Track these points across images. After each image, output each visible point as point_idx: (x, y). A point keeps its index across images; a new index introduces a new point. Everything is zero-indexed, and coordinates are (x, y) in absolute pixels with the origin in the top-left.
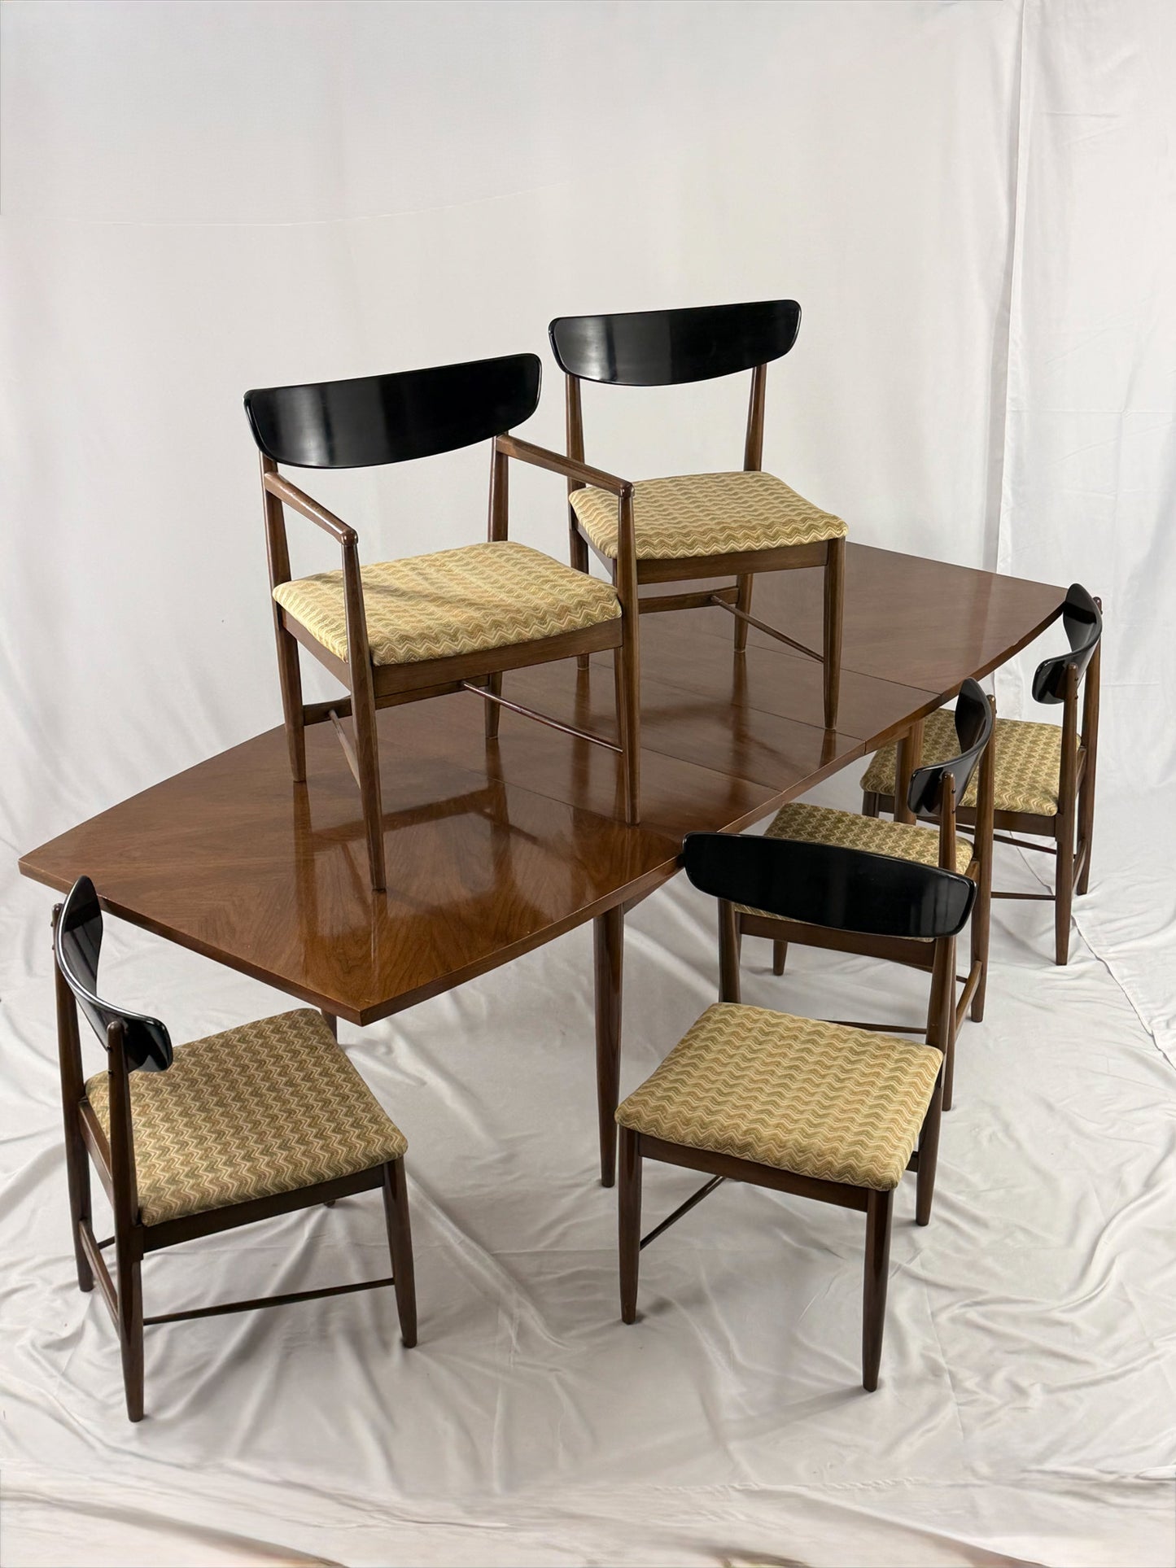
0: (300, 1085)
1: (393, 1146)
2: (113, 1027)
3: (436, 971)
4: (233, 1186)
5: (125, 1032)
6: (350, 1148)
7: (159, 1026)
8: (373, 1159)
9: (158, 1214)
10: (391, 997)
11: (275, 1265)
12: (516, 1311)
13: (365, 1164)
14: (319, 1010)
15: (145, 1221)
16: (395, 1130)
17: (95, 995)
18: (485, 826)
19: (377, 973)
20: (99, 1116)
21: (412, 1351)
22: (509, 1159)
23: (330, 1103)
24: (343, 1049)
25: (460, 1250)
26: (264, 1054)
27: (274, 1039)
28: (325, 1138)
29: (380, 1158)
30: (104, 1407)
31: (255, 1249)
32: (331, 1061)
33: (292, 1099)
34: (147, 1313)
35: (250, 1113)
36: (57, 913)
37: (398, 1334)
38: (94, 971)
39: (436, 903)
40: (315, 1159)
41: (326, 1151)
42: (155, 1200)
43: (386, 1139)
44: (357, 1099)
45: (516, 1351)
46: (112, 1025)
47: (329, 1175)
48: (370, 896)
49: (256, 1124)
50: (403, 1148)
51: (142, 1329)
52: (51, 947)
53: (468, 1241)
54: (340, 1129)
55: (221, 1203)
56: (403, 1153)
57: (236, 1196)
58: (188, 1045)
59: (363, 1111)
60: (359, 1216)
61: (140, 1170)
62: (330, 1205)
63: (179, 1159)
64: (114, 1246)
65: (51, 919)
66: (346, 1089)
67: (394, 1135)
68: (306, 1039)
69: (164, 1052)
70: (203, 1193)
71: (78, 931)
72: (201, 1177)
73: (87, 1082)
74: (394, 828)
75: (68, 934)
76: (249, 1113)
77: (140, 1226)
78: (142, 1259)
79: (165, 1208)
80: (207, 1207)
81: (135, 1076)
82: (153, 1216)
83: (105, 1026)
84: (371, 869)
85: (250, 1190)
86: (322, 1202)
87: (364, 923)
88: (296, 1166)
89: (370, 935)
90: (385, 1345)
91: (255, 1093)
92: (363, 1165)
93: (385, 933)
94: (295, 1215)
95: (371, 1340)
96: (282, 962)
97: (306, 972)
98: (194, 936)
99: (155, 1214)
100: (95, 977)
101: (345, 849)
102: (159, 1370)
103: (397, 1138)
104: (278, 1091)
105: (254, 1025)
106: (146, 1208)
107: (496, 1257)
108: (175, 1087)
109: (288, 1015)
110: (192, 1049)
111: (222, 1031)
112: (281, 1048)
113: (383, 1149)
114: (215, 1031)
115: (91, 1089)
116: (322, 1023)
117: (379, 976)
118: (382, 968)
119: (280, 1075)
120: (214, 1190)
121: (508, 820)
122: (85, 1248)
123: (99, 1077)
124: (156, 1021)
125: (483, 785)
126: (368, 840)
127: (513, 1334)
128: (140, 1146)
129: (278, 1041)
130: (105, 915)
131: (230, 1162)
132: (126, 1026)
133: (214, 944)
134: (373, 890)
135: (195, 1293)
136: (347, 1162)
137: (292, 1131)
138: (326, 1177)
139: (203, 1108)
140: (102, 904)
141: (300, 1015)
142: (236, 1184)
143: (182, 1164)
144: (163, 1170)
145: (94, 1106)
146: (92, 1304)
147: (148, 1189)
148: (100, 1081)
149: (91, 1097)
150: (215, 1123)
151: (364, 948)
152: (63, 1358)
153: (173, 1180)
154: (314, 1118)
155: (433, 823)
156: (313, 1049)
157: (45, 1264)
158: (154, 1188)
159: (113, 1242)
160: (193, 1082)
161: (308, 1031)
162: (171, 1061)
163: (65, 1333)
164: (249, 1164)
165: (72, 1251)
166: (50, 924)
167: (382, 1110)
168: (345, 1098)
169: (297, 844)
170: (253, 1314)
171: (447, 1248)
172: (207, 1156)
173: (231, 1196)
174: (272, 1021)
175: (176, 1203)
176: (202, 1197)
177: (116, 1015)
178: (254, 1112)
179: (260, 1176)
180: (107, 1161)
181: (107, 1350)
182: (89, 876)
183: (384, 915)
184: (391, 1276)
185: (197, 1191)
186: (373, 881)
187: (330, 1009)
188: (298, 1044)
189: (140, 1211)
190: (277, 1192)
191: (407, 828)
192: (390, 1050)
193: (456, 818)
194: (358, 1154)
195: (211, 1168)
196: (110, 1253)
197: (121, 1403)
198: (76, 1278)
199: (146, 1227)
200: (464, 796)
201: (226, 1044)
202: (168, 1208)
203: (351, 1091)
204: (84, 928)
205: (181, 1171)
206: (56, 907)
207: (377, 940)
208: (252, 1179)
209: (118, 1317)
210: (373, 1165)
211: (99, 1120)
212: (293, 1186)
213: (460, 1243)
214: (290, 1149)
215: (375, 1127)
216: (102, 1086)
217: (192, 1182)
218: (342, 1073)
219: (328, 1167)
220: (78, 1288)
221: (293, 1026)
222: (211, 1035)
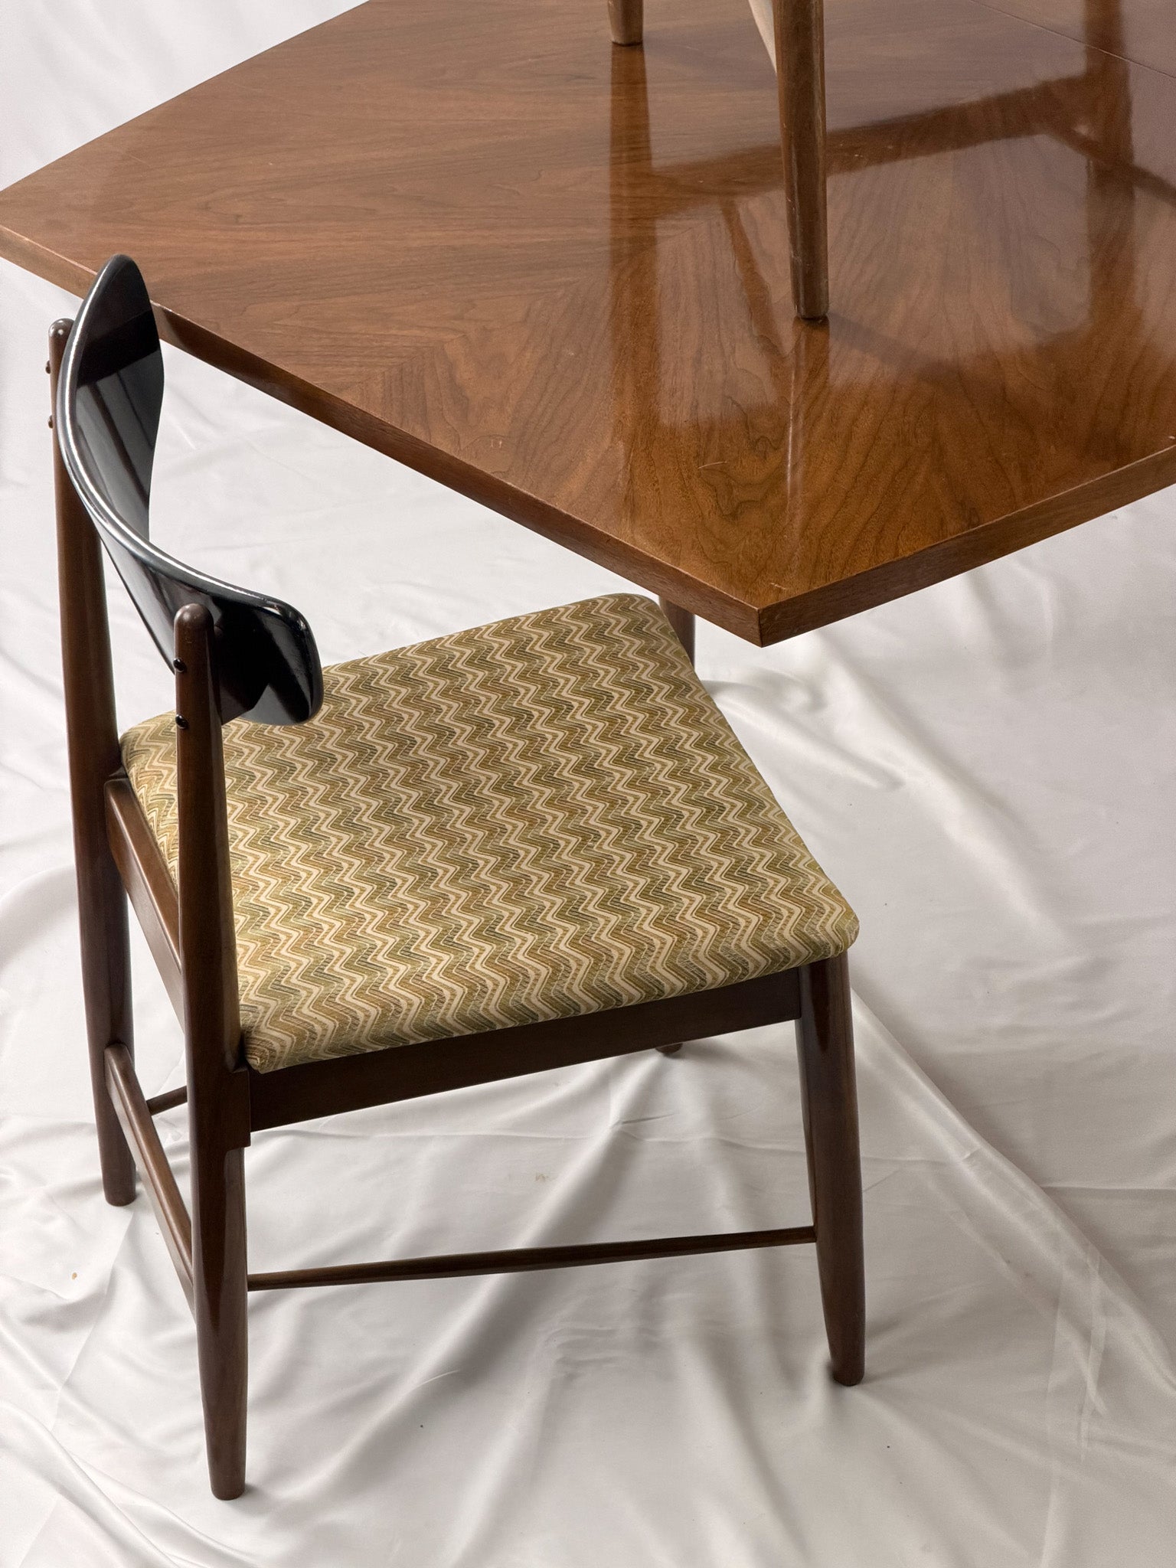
0: (610, 774)
1: (824, 928)
2: (187, 617)
3: (942, 522)
4: (454, 995)
5: (216, 628)
6: (724, 927)
7: (291, 619)
8: (776, 956)
9: (283, 1046)
10: (832, 581)
11: (542, 1178)
12: (1101, 1325)
13: (756, 964)
14: (655, 598)
15: (255, 1062)
16: (831, 891)
17: (146, 541)
18: (1074, 167)
19: (797, 524)
20: (151, 816)
21: (854, 1394)
22: (1095, 971)
23: (678, 820)
24: (708, 692)
25: (969, 1174)
26: (527, 695)
27: (551, 662)
28: (666, 899)
29: (792, 954)
30: (158, 1464)
31: (498, 1137)
32: (683, 722)
33: (509, 823)
34: (257, 1264)
35: (495, 831)
36: (59, 343)
37: (819, 1353)
38: (143, 480)
39: (947, 355)
40: (642, 947)
41: (667, 929)
42: (276, 1015)
43: (809, 910)
44: (742, 815)
45: (1095, 1413)
46: (184, 613)
47: (673, 984)
48: (787, 332)
49: (507, 857)
50: (847, 934)
51: (245, 1296)
52: (47, 420)
53: (989, 1154)
54: (700, 881)
55: (425, 1032)
56: (847, 946)
57: (461, 1018)
58: (353, 666)
59: (756, 842)
60: (738, 1083)
61: (245, 946)
62: (671, 1050)
63: (332, 926)
64: (184, 1109)
65: (46, 355)
66: (718, 788)
67: (827, 903)
68: (625, 667)
69: (302, 681)
70: (385, 1007)
71: (107, 385)
72: (381, 969)
73: (125, 736)
74: (850, 166)
75: (84, 392)
76: (492, 831)
77: (244, 1070)
78: (247, 1143)
79: (301, 1036)
80: (393, 1037)
81: (236, 732)
82: (272, 1050)
83: (170, 614)
84: (794, 265)
85: (492, 1006)
86: (653, 1047)
87: (771, 397)
88: (598, 959)
89: (785, 428)
90: (790, 1374)
91: (506, 786)
92: (751, 966)
93: (821, 428)
94: (588, 1071)
95: (758, 1360)
96: (575, 485)
97: (631, 506)
98: (373, 413)
99: (276, 1045)
100: (144, 496)
101: (730, 215)
102: (281, 1389)
103: (833, 909)
104: (558, 783)
105: (507, 628)
106: (258, 1032)
107: (1055, 1195)
108: (324, 760)
109: (585, 609)
110: (363, 676)
111: (432, 636)
112: (566, 686)
113: (799, 934)
114: (411, 635)
115: (133, 753)
116: (664, 630)
117: (806, 527)
118: (814, 507)
119: (563, 746)
120: (411, 1002)
121: (1131, 157)
122: (118, 1107)
123: (152, 726)
124: (285, 608)
125: (1075, 64)
126: (791, 195)
127: (1089, 1372)
128: (244, 890)
129: (561, 667)
130: (168, 351)
131: (446, 942)
132: (216, 615)
133: (421, 435)
134: (797, 319)
135: (366, 1224)
136: (714, 956)
137: (589, 879)
138: (667, 988)
139: (385, 814)
140: (162, 325)
141: (613, 610)
142: (459, 991)
143: (338, 938)
144: (295, 949)
145: (140, 792)
146: (133, 1234)
147: (263, 990)
148: (154, 737)
149: (133, 772)
150: (413, 848)
151: (773, 460)
152: (71, 1345)
153: (317, 973)
154: (641, 853)
155: (950, 155)
156: (641, 691)
157: (28, 1138)
158: (275, 987)
159: (185, 1101)
160: (365, 752)
161: (630, 647)
162: (318, 697)
163: (74, 1293)
164: (489, 948)
165: (89, 1114)
166: (45, 365)
167: (798, 841)
168: (712, 810)
169: (616, 199)
170: (488, 1286)
171: (939, 1166)
172: (396, 924)
173: (448, 1018)
174: (549, 621)
175: (325, 1025)
176: (384, 1015)
177: (196, 588)
178: (504, 830)
179: (514, 979)
180: (169, 917)
181: (165, 1337)
182: (133, 256)
183: (820, 380)
184: (810, 1223)
185: (371, 1001)
186: (796, 296)
187: (685, 601)
188: (606, 678)
189: (244, 1040)
190: (553, 1017)
191: (886, 168)
192: (817, 701)
193: (1001, 146)
194: (742, 941)
195: (404, 952)
196: (171, 1124)
197: (194, 1456)
198: (96, 1173)
199: (256, 1073)
200: (1026, 93)
201: (442, 668)
202: (305, 1035)
203: (728, 793)
204: (119, 376)
205: (336, 954)
206: (57, 326)
207: (800, 445)
208: (496, 982)
209: (192, 1270)
210: (775, 970)
211: (153, 825)
212: (590, 1005)
213: (969, 1158)
214: (542, 930)
215: (783, 882)
216: (158, 748)
217: (360, 979)
218: (708, 750)
219: (672, 967)
220: (102, 1196)
221: (597, 634)
222: (407, 645)
